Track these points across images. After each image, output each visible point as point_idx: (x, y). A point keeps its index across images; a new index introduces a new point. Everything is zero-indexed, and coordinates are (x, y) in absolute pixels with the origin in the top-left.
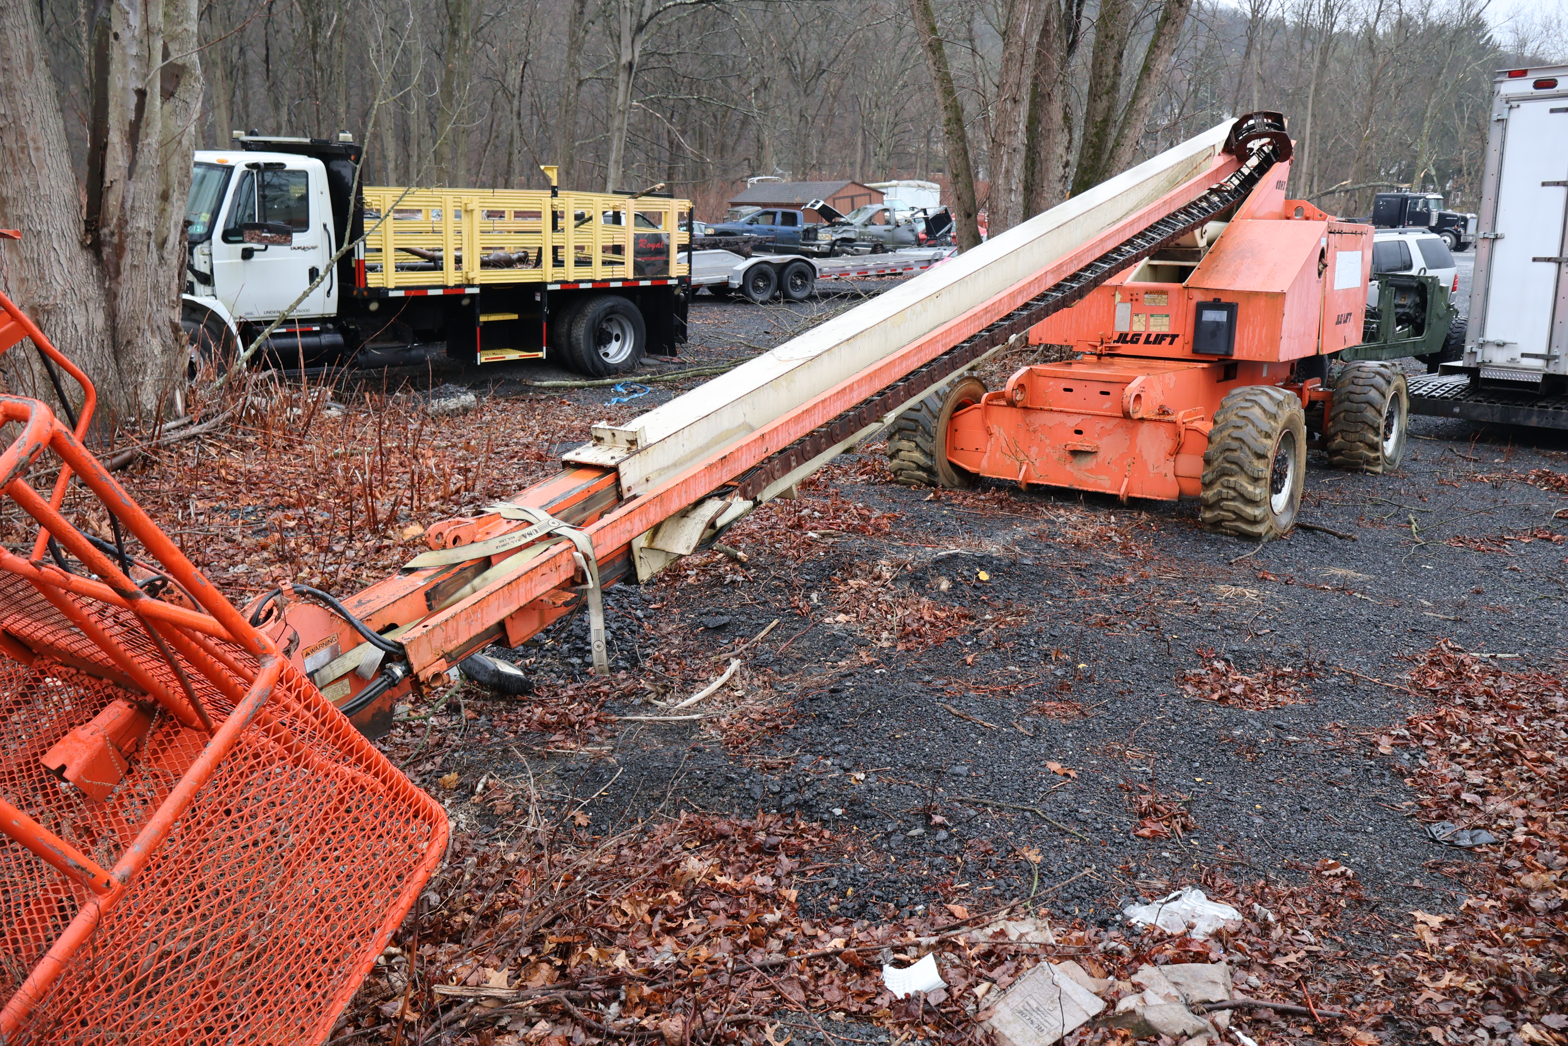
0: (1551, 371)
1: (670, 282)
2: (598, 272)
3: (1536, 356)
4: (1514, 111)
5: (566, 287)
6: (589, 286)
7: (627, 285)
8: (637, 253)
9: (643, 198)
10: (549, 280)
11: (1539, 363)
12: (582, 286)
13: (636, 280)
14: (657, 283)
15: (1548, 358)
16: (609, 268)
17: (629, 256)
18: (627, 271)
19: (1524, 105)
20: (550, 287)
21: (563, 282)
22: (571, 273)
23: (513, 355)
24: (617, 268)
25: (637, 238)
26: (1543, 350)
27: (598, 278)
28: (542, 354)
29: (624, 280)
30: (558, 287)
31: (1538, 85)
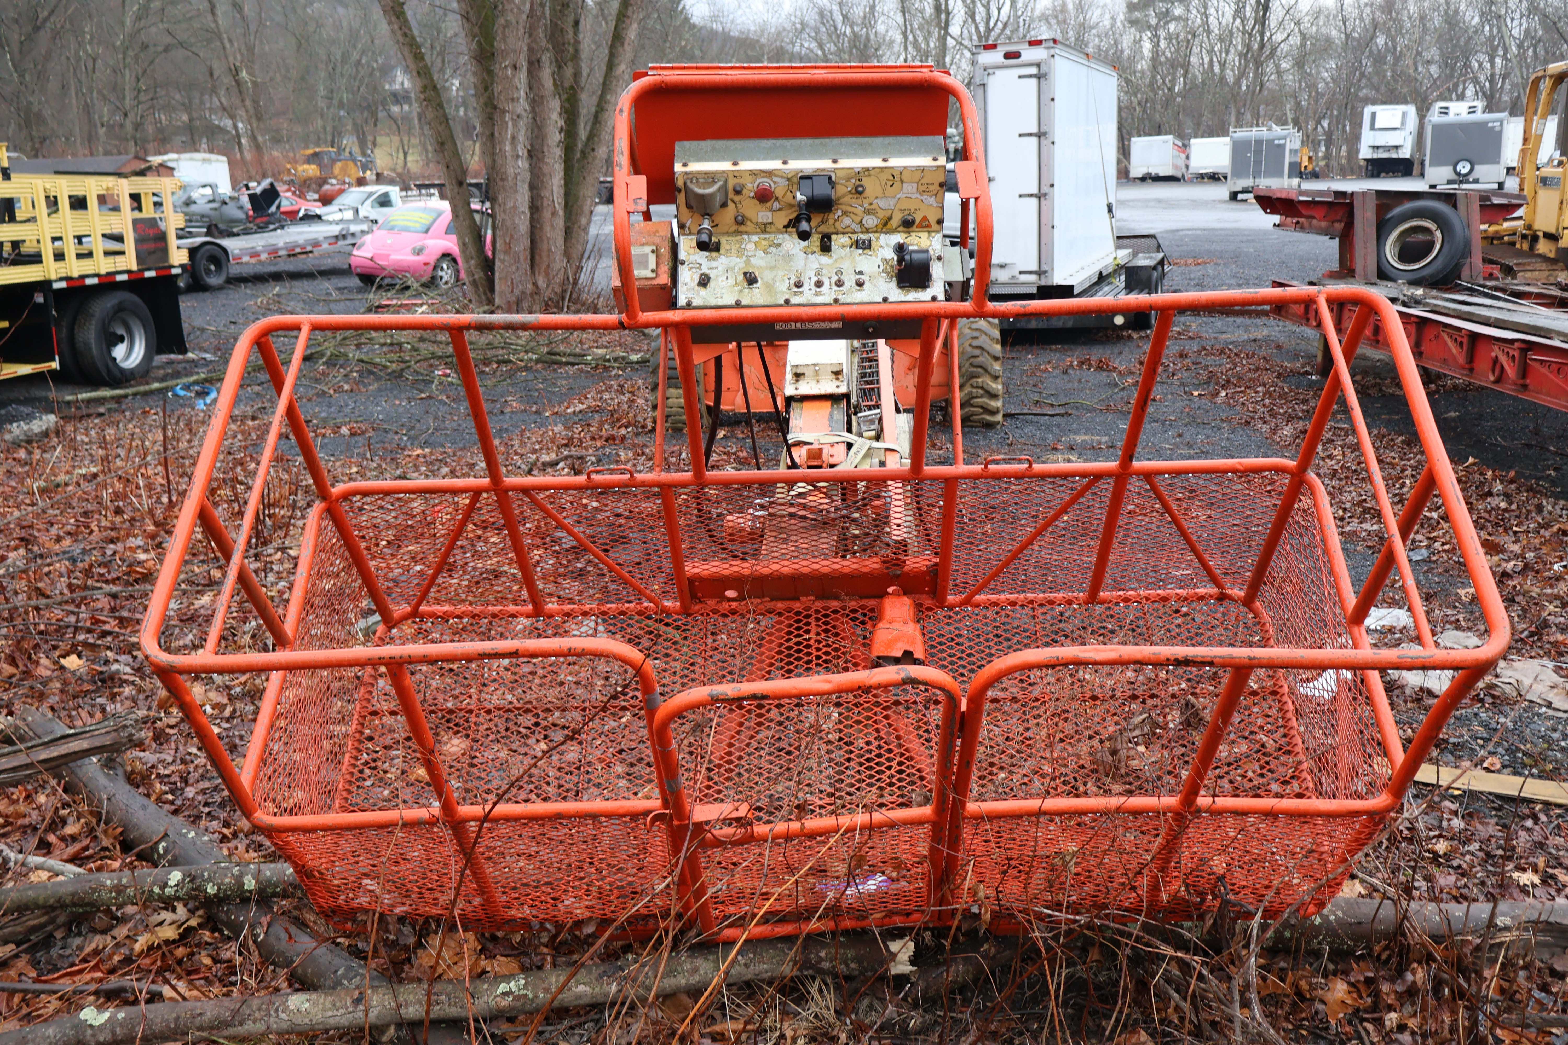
0: (1043, 282)
1: (174, 271)
2: (103, 265)
3: (1031, 272)
4: (991, 77)
5: (72, 284)
6: (95, 281)
7: (133, 277)
8: (138, 242)
9: (134, 178)
10: (53, 277)
11: (1033, 278)
12: (89, 282)
13: (141, 271)
14: (163, 273)
15: (1040, 273)
16: (111, 259)
17: (130, 246)
18: (129, 262)
19: (998, 72)
20: (56, 286)
21: (68, 279)
22: (75, 268)
23: (25, 369)
24: (118, 258)
25: (135, 222)
26: (1035, 267)
27: (103, 271)
28: (55, 365)
29: (129, 272)
30: (63, 285)
31: (1008, 56)
